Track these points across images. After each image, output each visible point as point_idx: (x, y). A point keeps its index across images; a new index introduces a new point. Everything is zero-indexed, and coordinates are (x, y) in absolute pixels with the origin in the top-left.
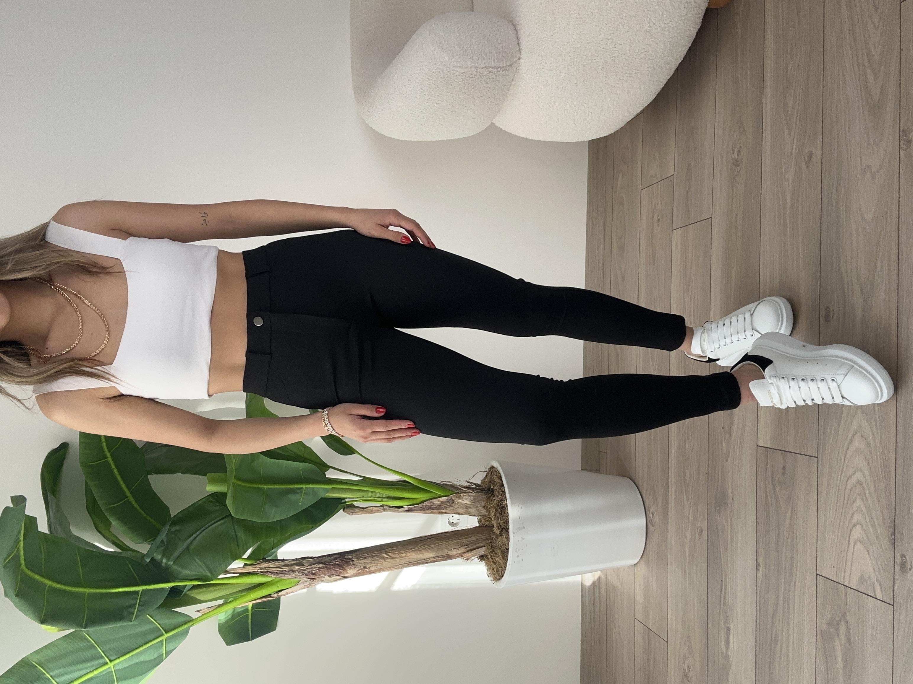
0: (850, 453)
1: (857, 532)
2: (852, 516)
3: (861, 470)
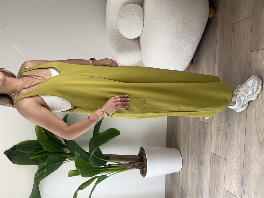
0: (233, 161)
1: (234, 181)
2: (233, 177)
3: (235, 166)
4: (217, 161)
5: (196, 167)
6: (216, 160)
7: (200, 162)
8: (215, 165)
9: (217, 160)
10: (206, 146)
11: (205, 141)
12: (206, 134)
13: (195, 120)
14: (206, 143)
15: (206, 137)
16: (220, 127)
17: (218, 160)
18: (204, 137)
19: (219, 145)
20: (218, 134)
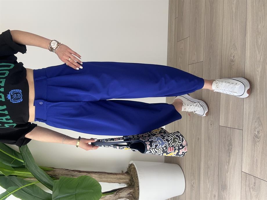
4: (254, 186)
5: (214, 193)
6: (253, 184)
7: (222, 185)
8: (250, 191)
9: (255, 183)
10: (231, 162)
11: (230, 155)
12: (230, 144)
13: (211, 124)
14: (232, 158)
15: (232, 149)
16: (258, 132)
17: (257, 184)
18: (227, 149)
19: (257, 160)
20: (254, 142)
